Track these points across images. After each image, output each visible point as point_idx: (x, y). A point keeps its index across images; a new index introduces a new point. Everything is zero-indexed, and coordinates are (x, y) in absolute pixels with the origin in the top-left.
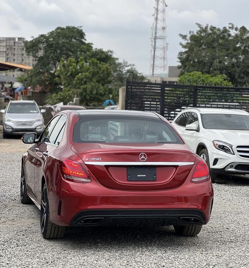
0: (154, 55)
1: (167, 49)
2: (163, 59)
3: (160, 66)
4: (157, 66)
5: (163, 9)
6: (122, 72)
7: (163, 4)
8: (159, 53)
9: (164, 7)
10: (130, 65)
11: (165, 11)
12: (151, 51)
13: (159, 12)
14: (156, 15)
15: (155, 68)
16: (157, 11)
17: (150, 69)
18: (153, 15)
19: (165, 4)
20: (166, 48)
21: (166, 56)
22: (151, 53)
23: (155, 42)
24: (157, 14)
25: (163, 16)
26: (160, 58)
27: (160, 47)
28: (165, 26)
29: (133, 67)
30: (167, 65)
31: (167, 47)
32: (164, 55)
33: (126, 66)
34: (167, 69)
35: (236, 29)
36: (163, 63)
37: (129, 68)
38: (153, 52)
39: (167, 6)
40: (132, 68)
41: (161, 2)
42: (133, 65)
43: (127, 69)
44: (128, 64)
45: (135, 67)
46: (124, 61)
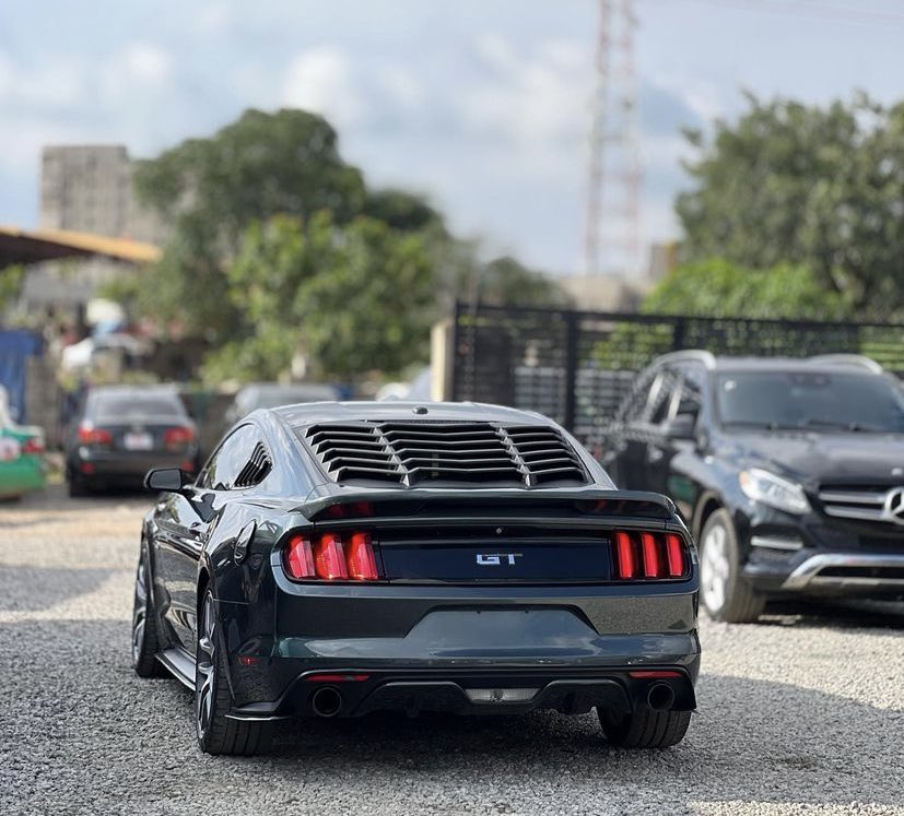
35: (878, 110)
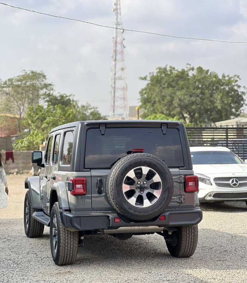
0: (114, 96)
1: (127, 90)
2: (123, 99)
3: (120, 106)
4: (118, 107)
5: (121, 50)
6: (85, 115)
7: (122, 45)
8: (119, 93)
9: (122, 48)
10: (94, 108)
11: (123, 52)
12: (111, 92)
13: (118, 53)
14: (114, 56)
15: (116, 109)
16: (116, 53)
17: (111, 109)
18: (112, 57)
19: (123, 46)
20: (125, 88)
21: (126, 96)
22: (111, 94)
23: (115, 83)
24: (116, 55)
25: (122, 57)
26: (121, 98)
27: (120, 88)
28: (124, 67)
29: (96, 109)
30: (127, 105)
31: (127, 87)
32: (124, 95)
33: (89, 109)
34: (127, 109)
36: (123, 104)
37: (92, 110)
38: (113, 93)
39: (125, 47)
40: (95, 111)
41: (119, 44)
42: (96, 108)
43: (89, 111)
44: (91, 107)
45: (98, 110)
46: (88, 104)
